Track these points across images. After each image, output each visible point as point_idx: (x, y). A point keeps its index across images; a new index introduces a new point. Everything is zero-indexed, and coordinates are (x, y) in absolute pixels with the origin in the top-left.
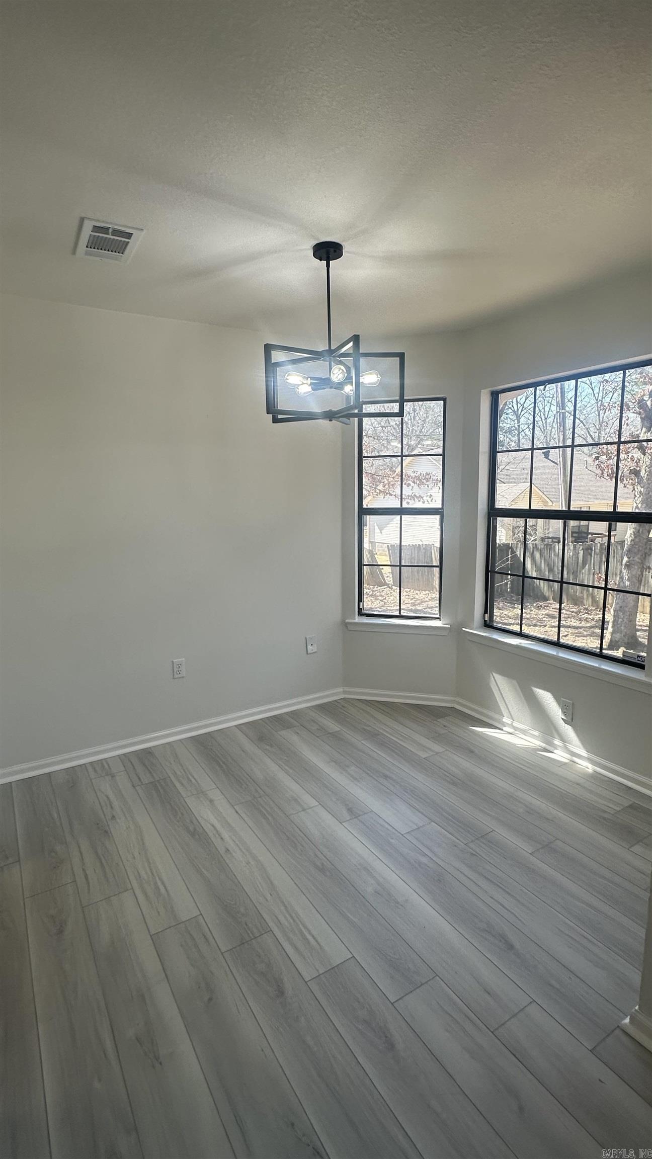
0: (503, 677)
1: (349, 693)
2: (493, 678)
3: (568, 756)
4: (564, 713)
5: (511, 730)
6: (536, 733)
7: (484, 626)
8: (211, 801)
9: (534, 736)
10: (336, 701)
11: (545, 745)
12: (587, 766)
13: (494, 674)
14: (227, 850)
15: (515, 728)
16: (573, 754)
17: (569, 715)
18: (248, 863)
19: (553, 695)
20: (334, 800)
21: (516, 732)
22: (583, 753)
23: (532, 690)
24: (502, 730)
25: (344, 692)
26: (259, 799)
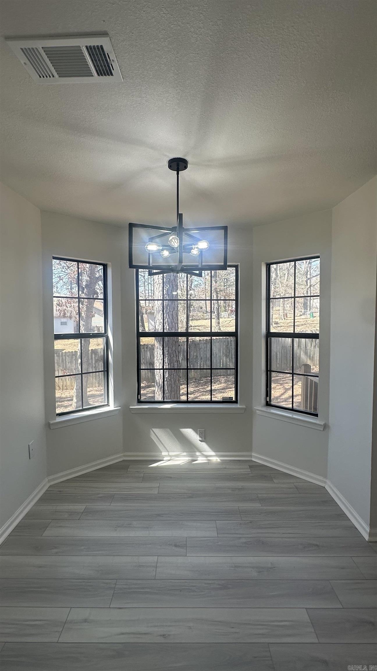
0: (159, 429)
1: (54, 479)
2: (152, 432)
3: (205, 459)
4: (200, 437)
5: (169, 458)
6: (185, 454)
7: (138, 403)
8: (85, 621)
9: (184, 456)
10: (47, 490)
11: (191, 458)
12: (216, 459)
13: (153, 429)
14: (164, 636)
15: (171, 456)
16: (207, 456)
17: (203, 437)
18: (190, 628)
19: (193, 429)
20: (159, 547)
21: (172, 458)
22: (213, 453)
23: (180, 430)
24: (163, 460)
25: (49, 481)
26: (117, 586)
